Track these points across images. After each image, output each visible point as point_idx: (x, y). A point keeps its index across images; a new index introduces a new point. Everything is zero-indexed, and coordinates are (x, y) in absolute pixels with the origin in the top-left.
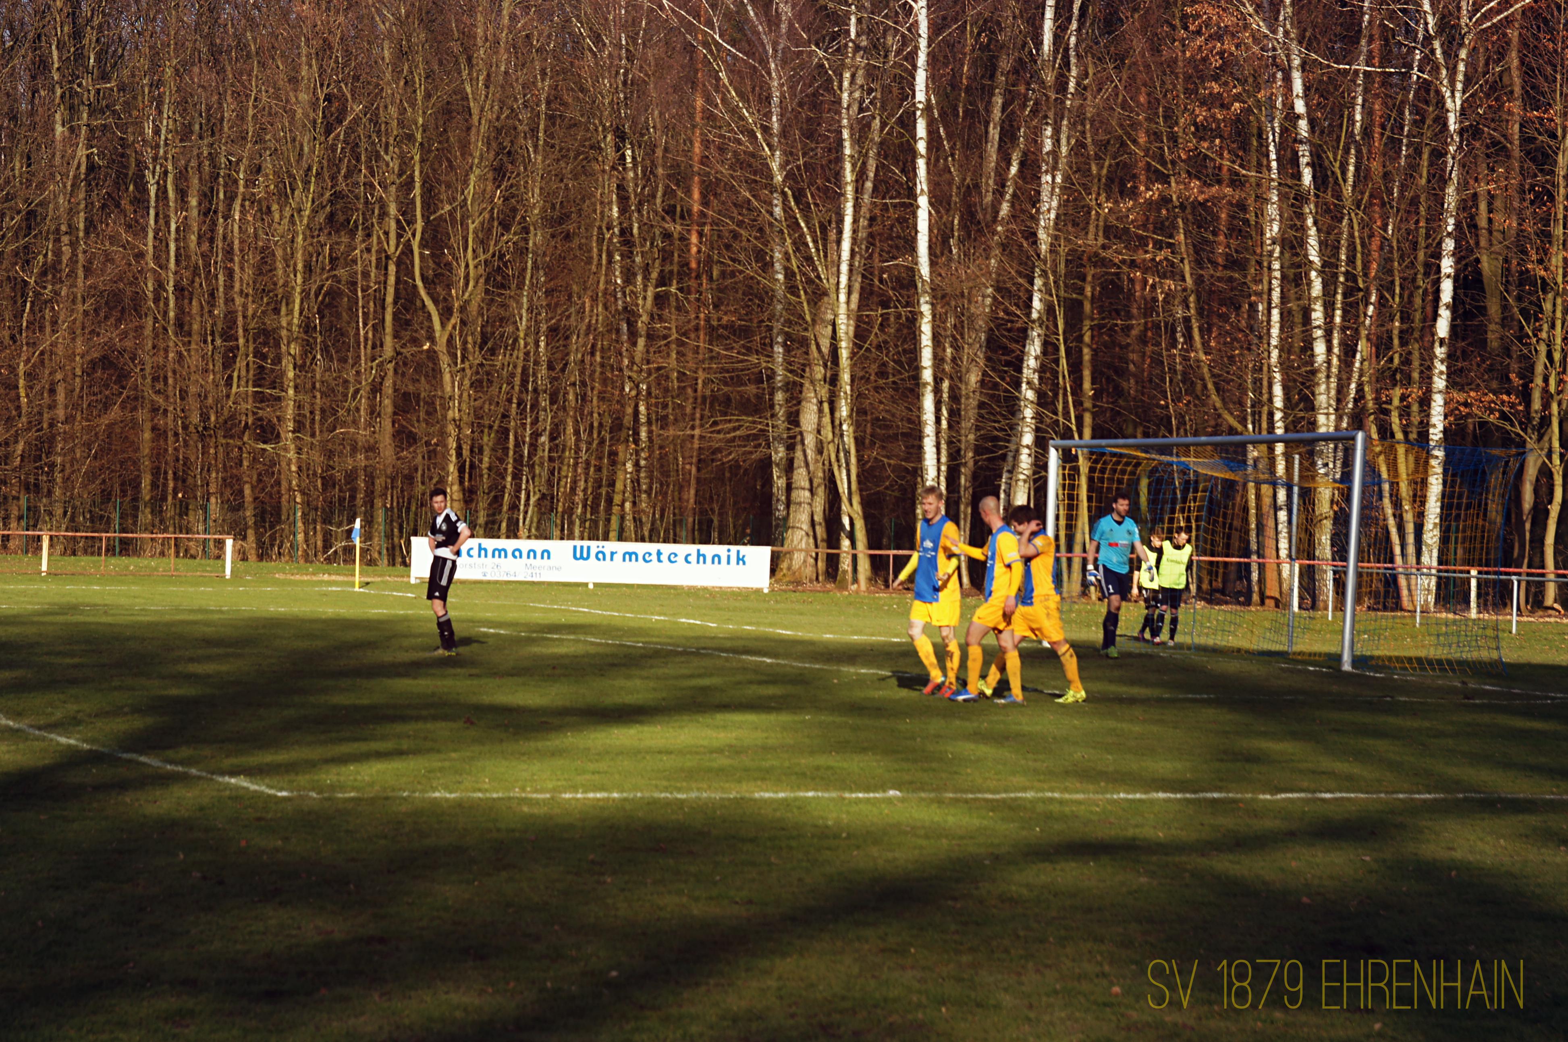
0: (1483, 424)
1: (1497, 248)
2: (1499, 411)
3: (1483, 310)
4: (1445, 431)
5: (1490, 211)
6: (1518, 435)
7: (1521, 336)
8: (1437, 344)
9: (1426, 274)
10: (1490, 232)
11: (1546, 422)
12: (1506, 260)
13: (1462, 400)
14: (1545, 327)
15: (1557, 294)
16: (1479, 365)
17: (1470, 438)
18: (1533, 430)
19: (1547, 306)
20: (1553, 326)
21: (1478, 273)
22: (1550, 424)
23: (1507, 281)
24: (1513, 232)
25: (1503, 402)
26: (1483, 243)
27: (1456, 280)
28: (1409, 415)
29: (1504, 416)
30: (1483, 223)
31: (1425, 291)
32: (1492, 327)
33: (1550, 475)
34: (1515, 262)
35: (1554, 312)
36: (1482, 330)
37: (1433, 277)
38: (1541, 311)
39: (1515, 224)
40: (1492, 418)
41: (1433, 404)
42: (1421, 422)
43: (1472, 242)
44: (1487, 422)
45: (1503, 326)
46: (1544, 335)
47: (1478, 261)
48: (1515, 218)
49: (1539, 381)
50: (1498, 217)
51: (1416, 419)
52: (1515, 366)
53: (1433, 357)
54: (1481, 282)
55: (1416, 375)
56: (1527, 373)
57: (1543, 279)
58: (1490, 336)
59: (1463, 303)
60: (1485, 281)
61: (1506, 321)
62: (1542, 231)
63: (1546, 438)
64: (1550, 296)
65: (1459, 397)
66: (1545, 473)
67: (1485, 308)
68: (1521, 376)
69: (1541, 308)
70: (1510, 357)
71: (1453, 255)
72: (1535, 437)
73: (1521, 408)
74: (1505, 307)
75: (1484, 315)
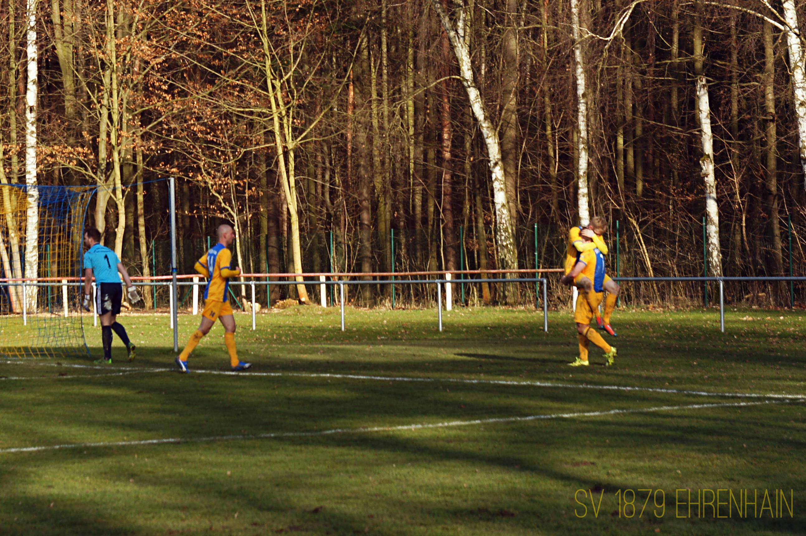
0: (65, 170)
1: (68, 38)
2: (76, 159)
3: (60, 85)
4: (38, 176)
5: (61, 10)
6: (91, 177)
7: (89, 104)
8: (28, 111)
9: (18, 58)
10: (62, 26)
11: (110, 166)
12: (76, 48)
13: (49, 153)
14: (106, 96)
15: (113, 71)
16: (59, 126)
17: (56, 182)
18: (102, 173)
19: (106, 81)
20: (111, 95)
21: (56, 57)
22: (113, 168)
23: (77, 63)
24: (79, 26)
25: (79, 153)
26: (58, 34)
27: (39, 61)
28: (10, 164)
29: (80, 164)
30: (56, 20)
31: (18, 72)
32: (68, 97)
33: (116, 207)
34: (81, 48)
35: (111, 84)
36: (60, 100)
37: (22, 61)
38: (102, 84)
39: (79, 20)
40: (71, 166)
41: (28, 156)
42: (20, 170)
43: (49, 34)
44: (68, 168)
45: (76, 96)
46: (105, 102)
47: (54, 48)
48: (79, 15)
49: (103, 136)
50: (68, 15)
51: (16, 168)
52: (86, 125)
53: (25, 121)
54: (58, 64)
55: (14, 135)
56: (95, 131)
57: (101, 60)
58: (67, 104)
59: (46, 80)
60: (61, 63)
61: (77, 92)
62: (100, 25)
63: (111, 179)
64: (108, 72)
65: (47, 150)
66: (112, 205)
67: (62, 83)
68: (91, 132)
69: (101, 81)
70: (82, 119)
71: (36, 43)
72: (103, 178)
73: (92, 157)
74: (77, 82)
75: (61, 88)
